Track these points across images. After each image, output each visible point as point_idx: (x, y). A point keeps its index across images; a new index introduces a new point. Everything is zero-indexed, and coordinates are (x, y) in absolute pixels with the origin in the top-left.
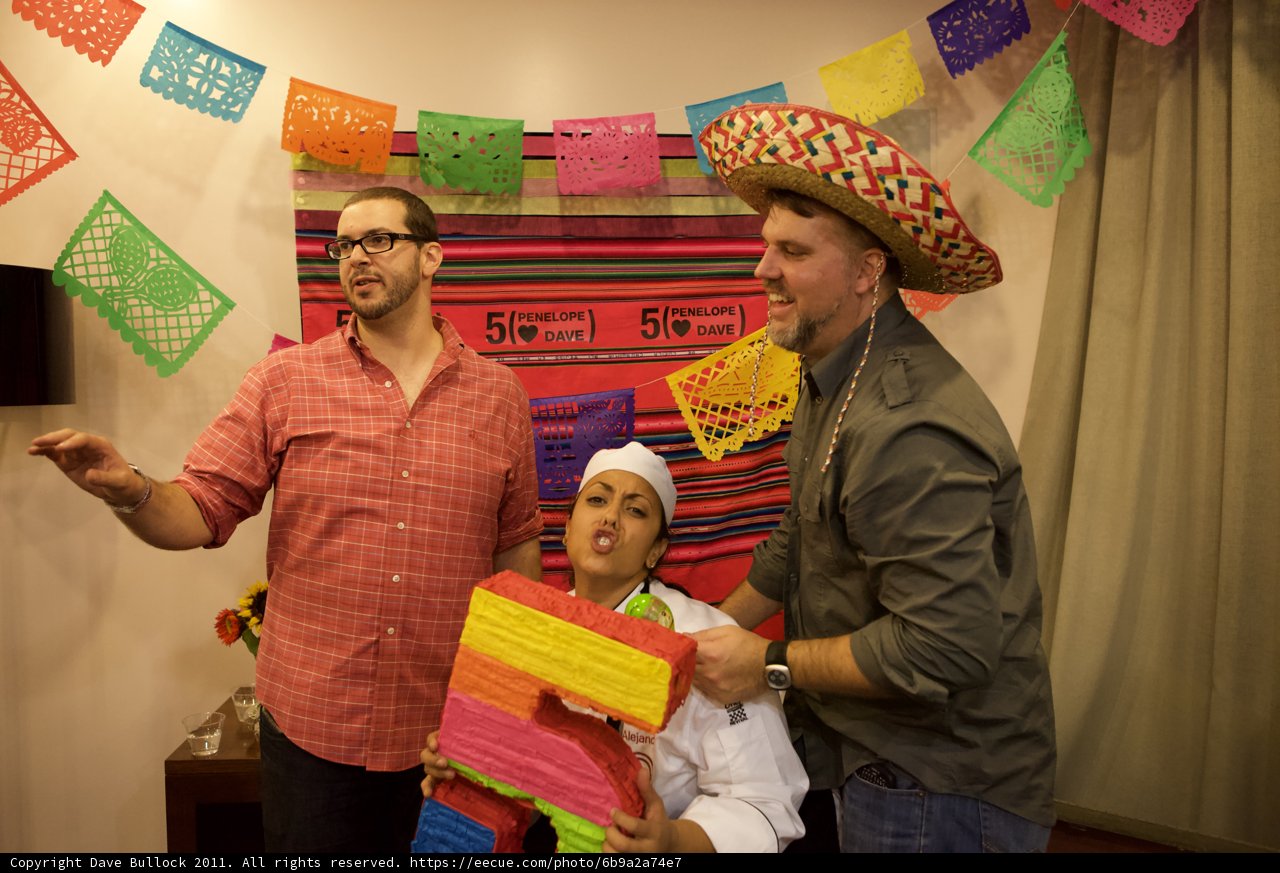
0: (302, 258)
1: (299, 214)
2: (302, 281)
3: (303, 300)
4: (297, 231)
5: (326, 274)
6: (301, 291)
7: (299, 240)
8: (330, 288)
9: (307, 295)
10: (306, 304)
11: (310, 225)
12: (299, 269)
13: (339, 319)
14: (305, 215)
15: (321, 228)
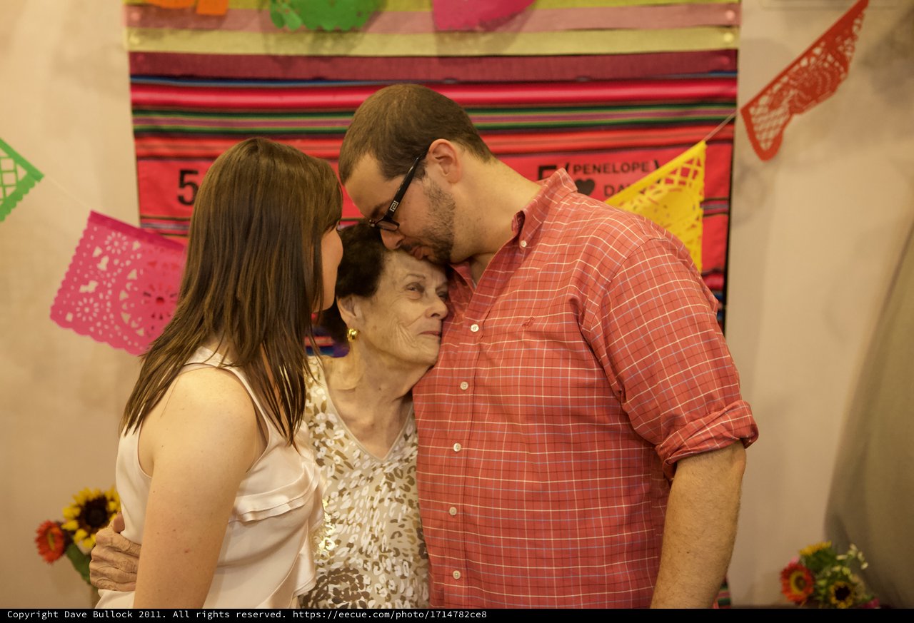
0: (137, 108)
1: (134, 56)
2: (138, 135)
3: (139, 158)
4: (133, 76)
5: (165, 126)
6: (137, 147)
7: (135, 87)
8: (171, 143)
9: (143, 151)
10: (142, 162)
11: (146, 69)
12: (135, 121)
13: (182, 179)
14: (140, 58)
15: (159, 72)
